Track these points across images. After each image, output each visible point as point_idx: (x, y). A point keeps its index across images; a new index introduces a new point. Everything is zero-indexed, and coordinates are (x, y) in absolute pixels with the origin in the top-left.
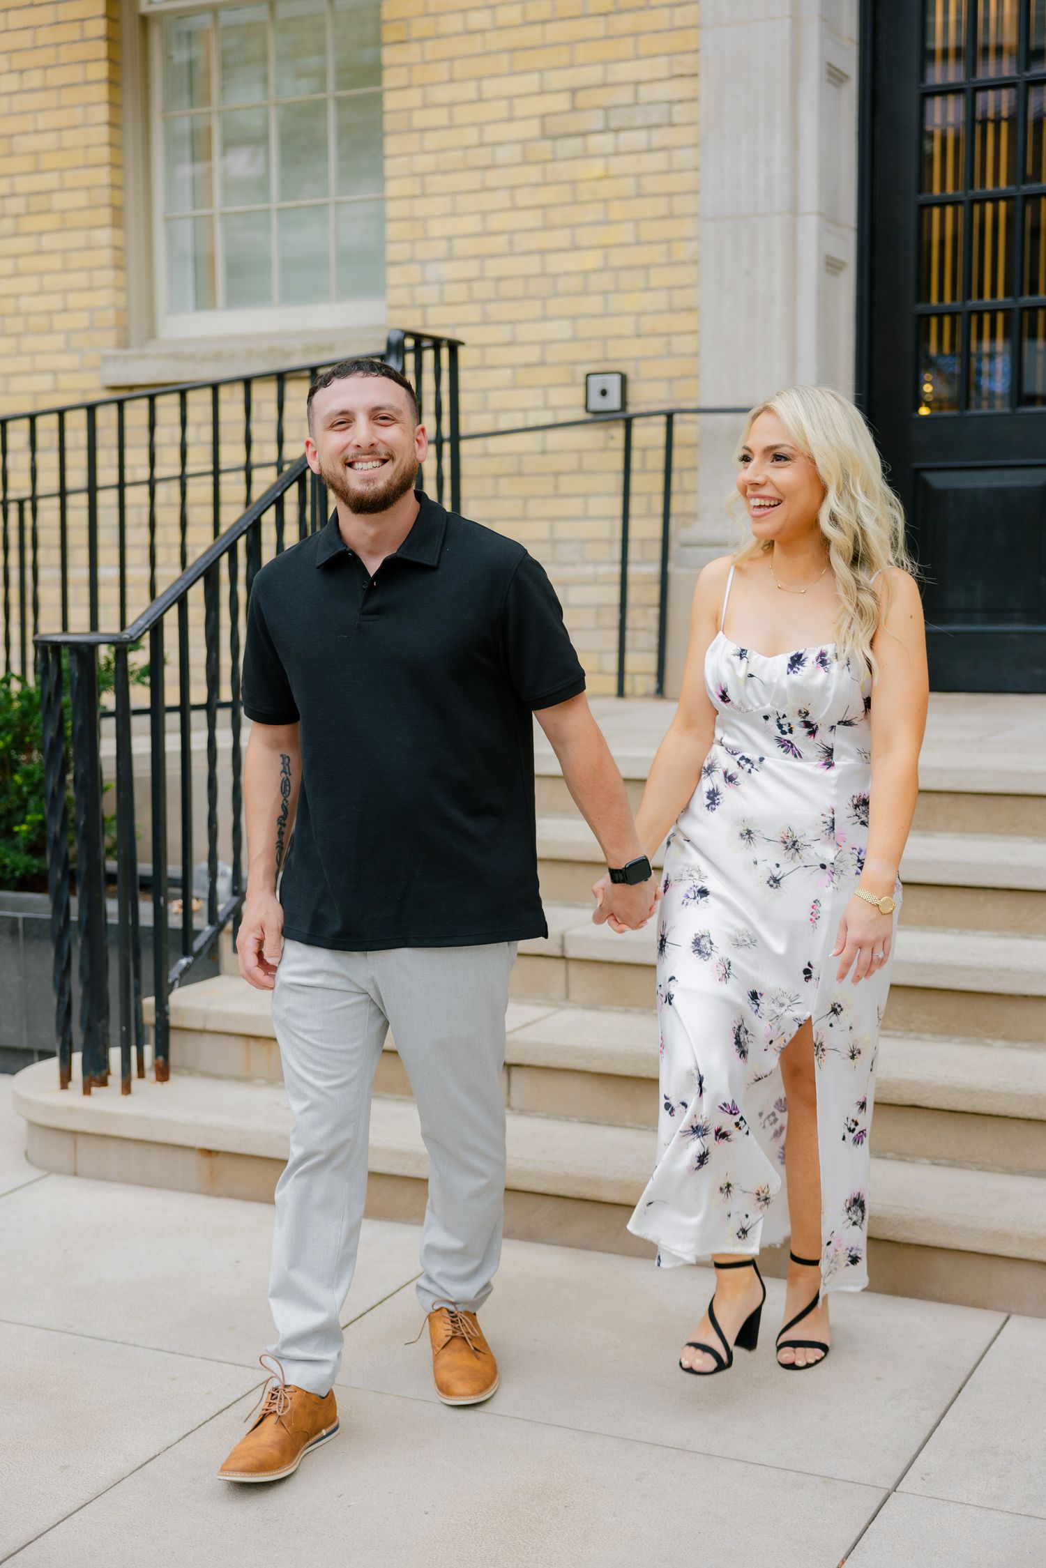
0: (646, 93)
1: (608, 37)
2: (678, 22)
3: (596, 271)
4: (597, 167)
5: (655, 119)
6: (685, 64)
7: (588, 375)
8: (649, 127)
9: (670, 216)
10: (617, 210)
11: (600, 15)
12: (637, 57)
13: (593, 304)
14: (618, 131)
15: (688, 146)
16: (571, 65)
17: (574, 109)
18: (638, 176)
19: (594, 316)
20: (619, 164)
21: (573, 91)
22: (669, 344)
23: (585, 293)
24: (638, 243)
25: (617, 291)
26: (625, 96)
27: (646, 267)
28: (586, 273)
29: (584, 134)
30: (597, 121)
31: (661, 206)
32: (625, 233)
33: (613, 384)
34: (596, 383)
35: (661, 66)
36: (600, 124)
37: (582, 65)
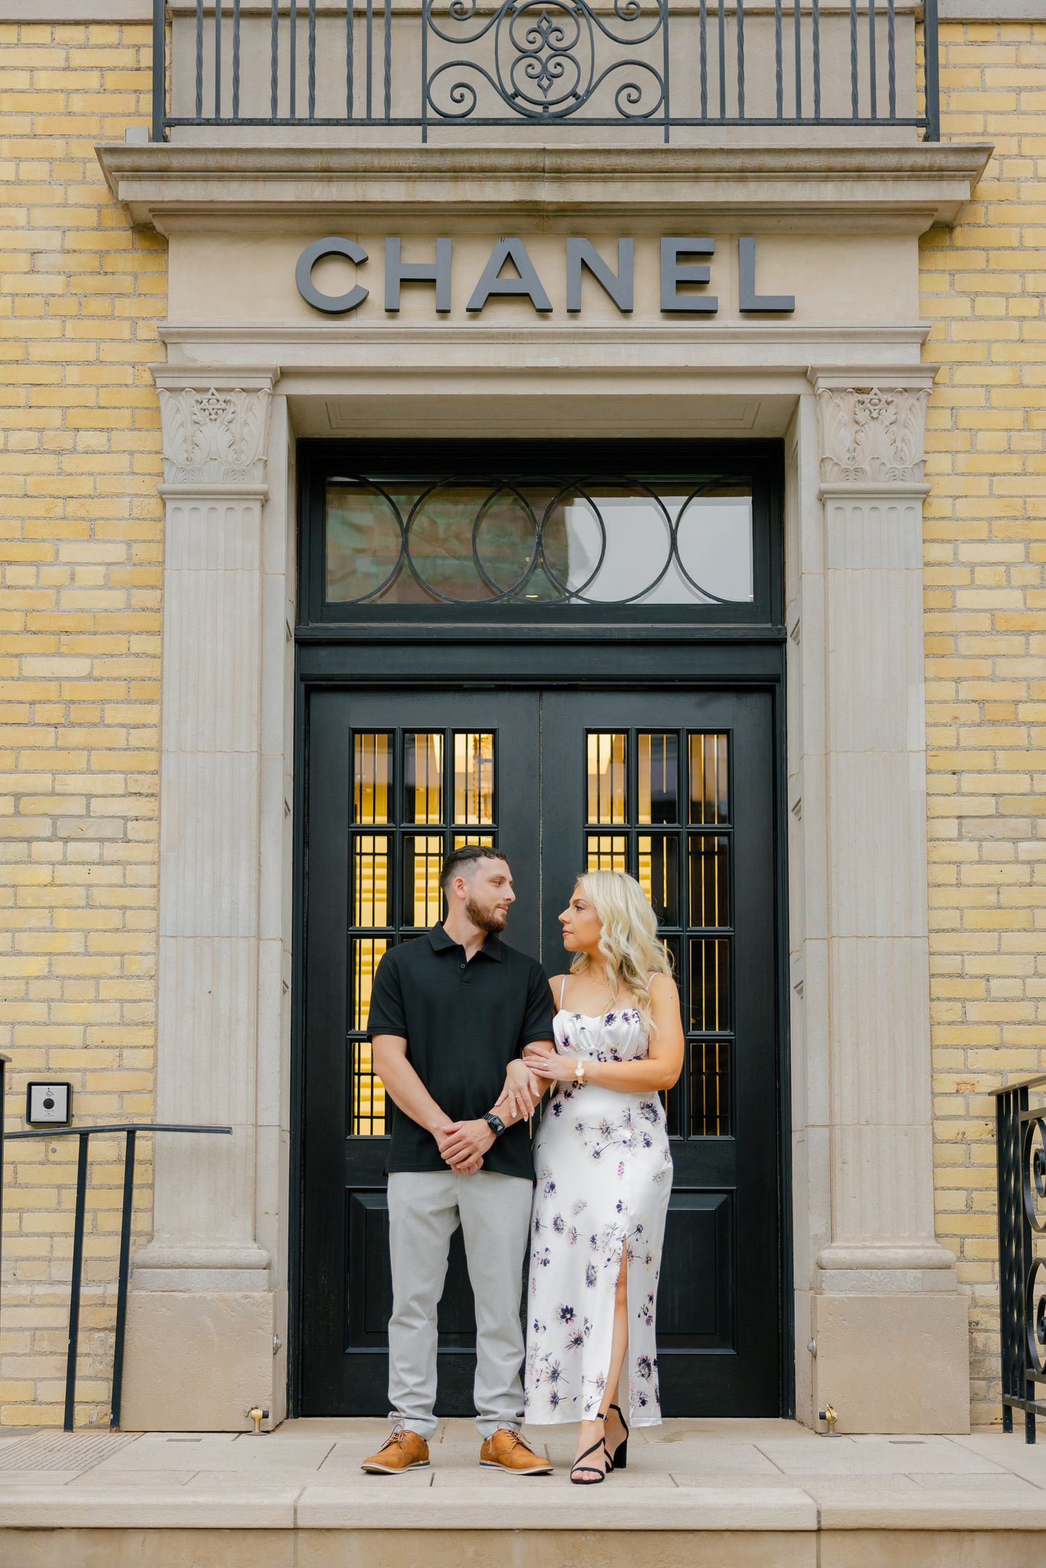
0: (97, 806)
1: (56, 748)
2: (134, 742)
3: (37, 978)
4: (43, 874)
5: (108, 833)
6: (145, 783)
7: (30, 1085)
8: (102, 840)
9: (124, 929)
10: (64, 919)
11: (49, 725)
12: (89, 771)
13: (36, 1011)
14: (66, 840)
15: (145, 863)
16: (15, 770)
17: (17, 813)
18: (90, 886)
19: (34, 1024)
20: (64, 873)
21: (17, 796)
22: (120, 1056)
23: (25, 999)
24: (87, 953)
25: (62, 1000)
26: (76, 807)
27: (96, 978)
28: (27, 980)
29: (29, 840)
30: (44, 828)
31: (115, 919)
32: (74, 942)
33: (59, 1094)
34: (39, 1094)
35: (116, 783)
36: (47, 833)
37: (26, 772)
